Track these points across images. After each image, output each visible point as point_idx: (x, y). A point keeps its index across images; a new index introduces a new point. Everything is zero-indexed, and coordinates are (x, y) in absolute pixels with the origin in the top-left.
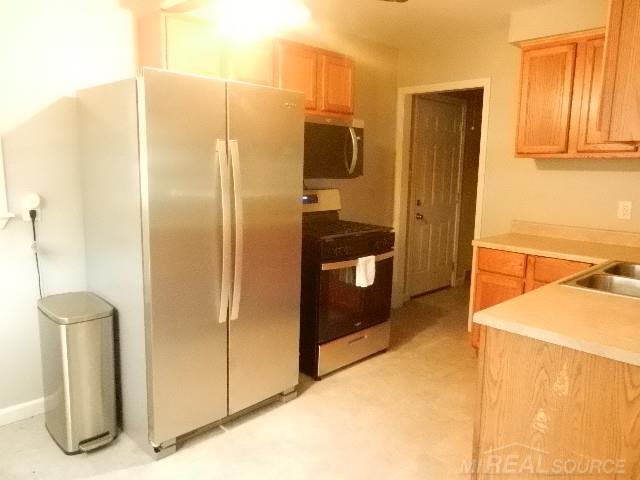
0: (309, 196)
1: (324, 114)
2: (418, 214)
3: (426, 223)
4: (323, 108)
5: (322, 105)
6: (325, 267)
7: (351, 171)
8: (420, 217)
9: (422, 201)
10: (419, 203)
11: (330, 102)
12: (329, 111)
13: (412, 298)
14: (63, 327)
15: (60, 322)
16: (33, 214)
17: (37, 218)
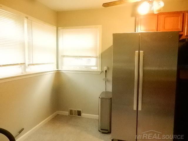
14: (100, 99)
15: (99, 98)
16: (106, 71)
17: (107, 72)
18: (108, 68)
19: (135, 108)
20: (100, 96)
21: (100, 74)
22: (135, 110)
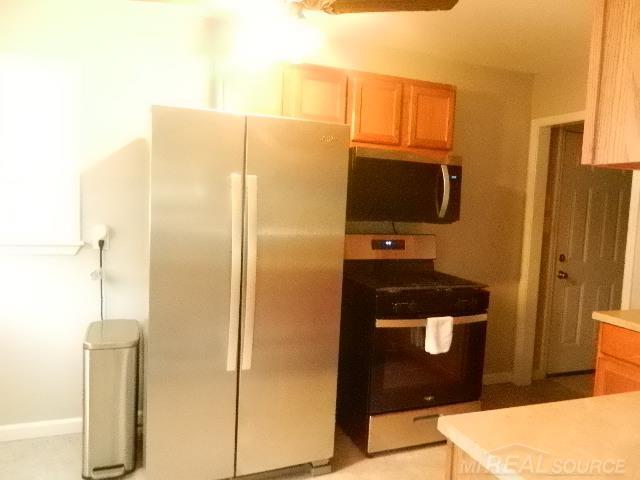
0: (393, 241)
1: (409, 150)
2: (561, 272)
3: (574, 283)
4: (409, 144)
5: (408, 140)
6: (380, 323)
7: (442, 214)
8: (564, 276)
9: (569, 256)
10: (562, 259)
11: (419, 136)
12: (417, 147)
13: (548, 376)
14: (87, 352)
15: (85, 347)
16: (101, 243)
17: (105, 247)
18: (111, 233)
19: (231, 366)
20: (87, 340)
21: (77, 253)
22: (230, 372)
